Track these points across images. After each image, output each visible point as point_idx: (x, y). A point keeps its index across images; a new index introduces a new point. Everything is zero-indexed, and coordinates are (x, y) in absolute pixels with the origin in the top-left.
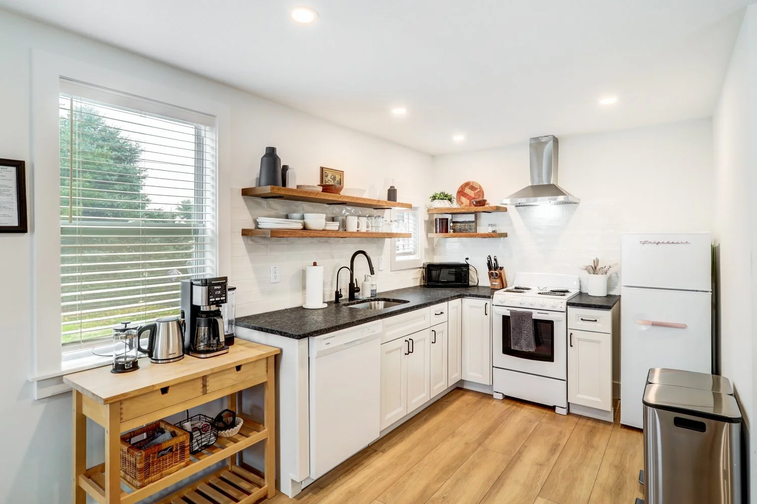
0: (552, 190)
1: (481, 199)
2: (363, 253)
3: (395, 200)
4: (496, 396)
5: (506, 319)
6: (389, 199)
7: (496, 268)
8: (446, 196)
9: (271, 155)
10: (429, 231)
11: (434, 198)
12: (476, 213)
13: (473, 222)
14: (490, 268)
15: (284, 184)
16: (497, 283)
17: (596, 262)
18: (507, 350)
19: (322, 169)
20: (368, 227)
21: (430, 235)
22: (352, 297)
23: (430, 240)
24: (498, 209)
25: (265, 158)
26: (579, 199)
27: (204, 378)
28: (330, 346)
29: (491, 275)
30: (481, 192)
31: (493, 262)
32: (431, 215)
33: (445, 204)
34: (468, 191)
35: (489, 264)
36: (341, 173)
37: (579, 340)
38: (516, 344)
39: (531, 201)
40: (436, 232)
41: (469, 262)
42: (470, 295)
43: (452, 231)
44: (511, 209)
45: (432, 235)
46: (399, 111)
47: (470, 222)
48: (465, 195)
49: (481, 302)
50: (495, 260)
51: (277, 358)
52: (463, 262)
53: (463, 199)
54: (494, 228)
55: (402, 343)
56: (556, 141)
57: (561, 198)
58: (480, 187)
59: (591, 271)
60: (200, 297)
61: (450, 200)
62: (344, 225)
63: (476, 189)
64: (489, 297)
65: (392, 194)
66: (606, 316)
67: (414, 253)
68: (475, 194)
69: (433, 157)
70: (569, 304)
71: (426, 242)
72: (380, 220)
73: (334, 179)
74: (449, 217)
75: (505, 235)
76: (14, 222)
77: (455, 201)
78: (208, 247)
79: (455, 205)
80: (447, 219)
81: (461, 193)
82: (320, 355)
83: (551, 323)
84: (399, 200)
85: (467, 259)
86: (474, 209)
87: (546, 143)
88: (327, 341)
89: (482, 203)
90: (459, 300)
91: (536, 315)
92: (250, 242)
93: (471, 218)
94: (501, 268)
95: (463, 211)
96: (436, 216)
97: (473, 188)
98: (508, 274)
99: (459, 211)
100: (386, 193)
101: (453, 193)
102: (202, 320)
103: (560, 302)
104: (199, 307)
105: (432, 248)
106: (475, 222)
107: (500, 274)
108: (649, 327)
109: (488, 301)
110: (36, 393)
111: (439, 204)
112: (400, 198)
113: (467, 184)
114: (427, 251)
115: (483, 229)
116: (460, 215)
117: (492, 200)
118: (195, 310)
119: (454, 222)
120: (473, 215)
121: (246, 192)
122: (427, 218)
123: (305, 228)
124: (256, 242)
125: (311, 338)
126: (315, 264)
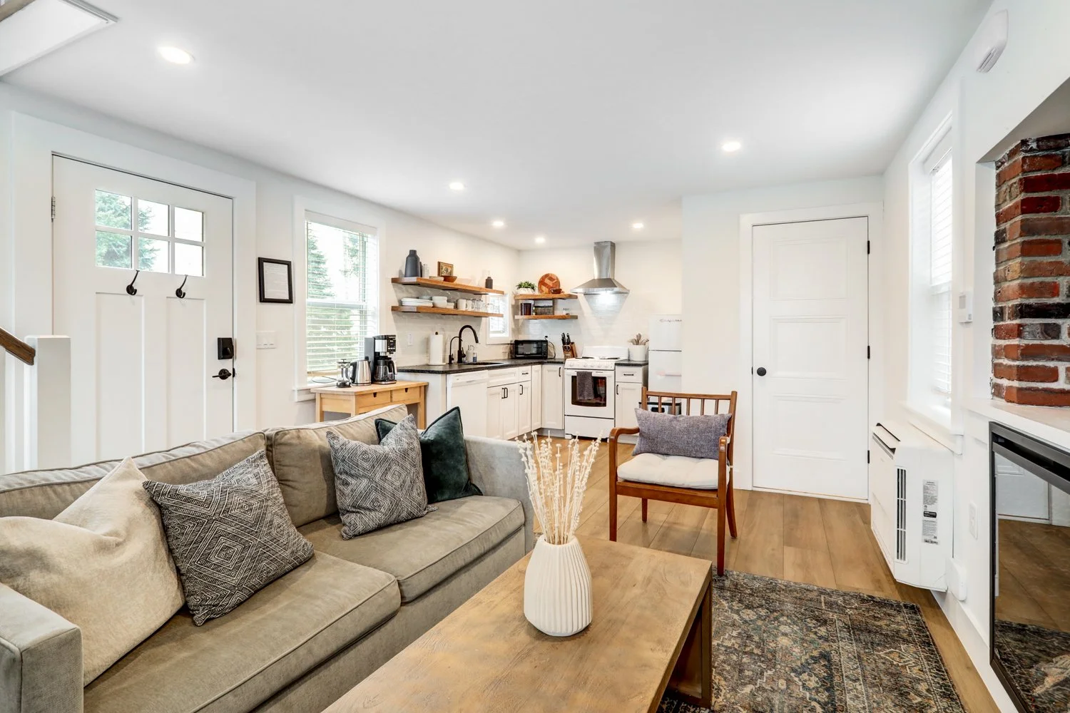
0: (607, 283)
1: (558, 288)
2: (470, 327)
3: (491, 288)
4: (567, 437)
5: (574, 378)
6: (487, 287)
7: (568, 343)
8: (530, 285)
9: (413, 254)
10: (515, 313)
11: (520, 286)
12: (553, 299)
13: (551, 307)
14: (564, 343)
15: (421, 276)
16: (569, 354)
17: (639, 336)
18: (575, 401)
19: (439, 263)
20: (473, 308)
21: (516, 317)
22: (460, 361)
23: (516, 321)
24: (570, 297)
25: (409, 258)
26: (629, 291)
27: (391, 391)
28: (458, 381)
29: (565, 348)
30: (558, 283)
31: (566, 338)
32: (517, 300)
33: (528, 292)
34: (547, 281)
35: (563, 340)
36: (451, 266)
37: (623, 389)
38: (580, 395)
39: (596, 290)
40: (522, 315)
41: (547, 339)
42: (548, 362)
43: (534, 314)
44: (581, 298)
45: (518, 317)
46: (498, 224)
47: (549, 307)
48: (545, 285)
49: (557, 367)
50: (568, 336)
51: (426, 387)
52: (543, 339)
53: (544, 288)
54: (567, 312)
55: (499, 389)
56: (613, 245)
57: (616, 289)
58: (557, 279)
59: (635, 343)
60: (381, 347)
61: (533, 288)
62: (456, 307)
63: (554, 280)
64: (562, 363)
65: (489, 283)
66: (639, 371)
67: (504, 332)
68: (553, 284)
69: (519, 252)
70: (616, 364)
71: (513, 324)
72: (480, 303)
73: (447, 271)
74: (532, 302)
75: (576, 317)
76: (286, 297)
77: (537, 289)
78: (369, 318)
79: (537, 292)
80: (530, 304)
81: (542, 282)
82: (455, 386)
83: (605, 378)
84: (494, 288)
85: (546, 337)
86: (552, 296)
87: (605, 247)
88: (457, 378)
89: (559, 291)
90: (540, 366)
91: (595, 374)
92: (396, 315)
93: (550, 303)
94: (573, 343)
95: (543, 297)
96: (521, 302)
97: (551, 279)
98: (578, 348)
99: (540, 297)
100: (485, 281)
101: (536, 283)
102: (381, 362)
103: (611, 364)
104: (379, 353)
105: (517, 328)
106: (553, 306)
107: (572, 347)
108: (663, 377)
109: (561, 366)
110: (296, 398)
111: (523, 291)
112: (495, 285)
113: (547, 276)
114: (513, 331)
115: (559, 312)
116: (541, 301)
117: (566, 289)
118: (377, 355)
119: (536, 307)
120: (551, 301)
121: (394, 281)
122: (514, 303)
123: (434, 306)
124: (399, 315)
125: (448, 375)
126: (437, 333)
